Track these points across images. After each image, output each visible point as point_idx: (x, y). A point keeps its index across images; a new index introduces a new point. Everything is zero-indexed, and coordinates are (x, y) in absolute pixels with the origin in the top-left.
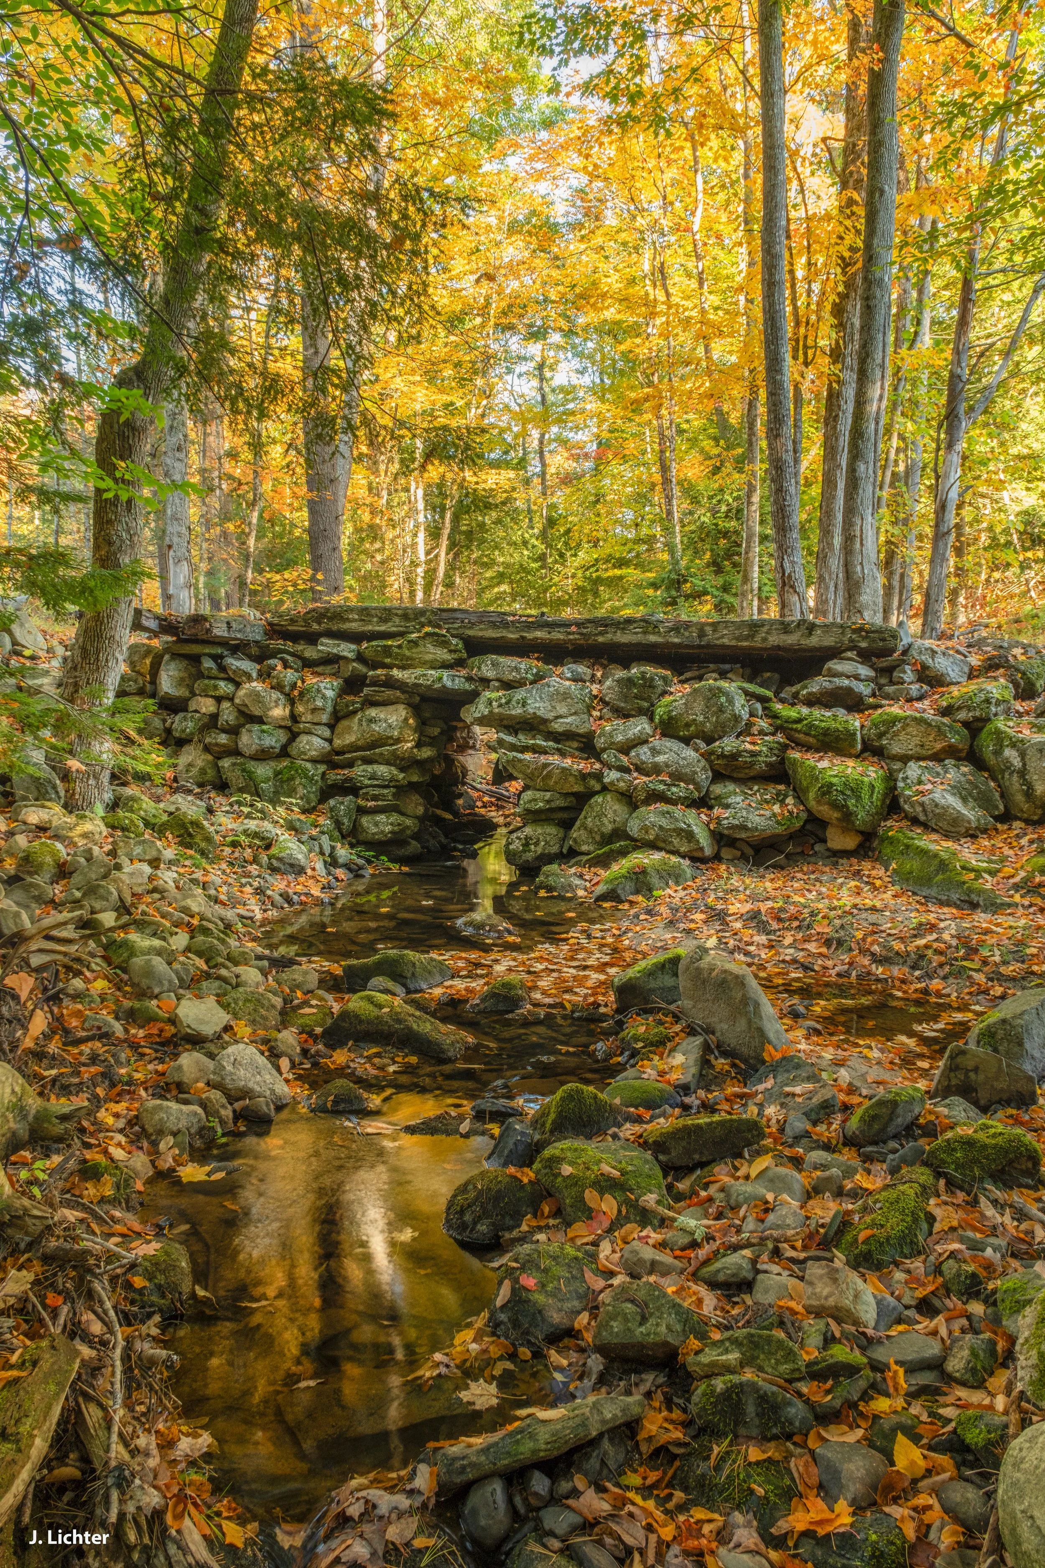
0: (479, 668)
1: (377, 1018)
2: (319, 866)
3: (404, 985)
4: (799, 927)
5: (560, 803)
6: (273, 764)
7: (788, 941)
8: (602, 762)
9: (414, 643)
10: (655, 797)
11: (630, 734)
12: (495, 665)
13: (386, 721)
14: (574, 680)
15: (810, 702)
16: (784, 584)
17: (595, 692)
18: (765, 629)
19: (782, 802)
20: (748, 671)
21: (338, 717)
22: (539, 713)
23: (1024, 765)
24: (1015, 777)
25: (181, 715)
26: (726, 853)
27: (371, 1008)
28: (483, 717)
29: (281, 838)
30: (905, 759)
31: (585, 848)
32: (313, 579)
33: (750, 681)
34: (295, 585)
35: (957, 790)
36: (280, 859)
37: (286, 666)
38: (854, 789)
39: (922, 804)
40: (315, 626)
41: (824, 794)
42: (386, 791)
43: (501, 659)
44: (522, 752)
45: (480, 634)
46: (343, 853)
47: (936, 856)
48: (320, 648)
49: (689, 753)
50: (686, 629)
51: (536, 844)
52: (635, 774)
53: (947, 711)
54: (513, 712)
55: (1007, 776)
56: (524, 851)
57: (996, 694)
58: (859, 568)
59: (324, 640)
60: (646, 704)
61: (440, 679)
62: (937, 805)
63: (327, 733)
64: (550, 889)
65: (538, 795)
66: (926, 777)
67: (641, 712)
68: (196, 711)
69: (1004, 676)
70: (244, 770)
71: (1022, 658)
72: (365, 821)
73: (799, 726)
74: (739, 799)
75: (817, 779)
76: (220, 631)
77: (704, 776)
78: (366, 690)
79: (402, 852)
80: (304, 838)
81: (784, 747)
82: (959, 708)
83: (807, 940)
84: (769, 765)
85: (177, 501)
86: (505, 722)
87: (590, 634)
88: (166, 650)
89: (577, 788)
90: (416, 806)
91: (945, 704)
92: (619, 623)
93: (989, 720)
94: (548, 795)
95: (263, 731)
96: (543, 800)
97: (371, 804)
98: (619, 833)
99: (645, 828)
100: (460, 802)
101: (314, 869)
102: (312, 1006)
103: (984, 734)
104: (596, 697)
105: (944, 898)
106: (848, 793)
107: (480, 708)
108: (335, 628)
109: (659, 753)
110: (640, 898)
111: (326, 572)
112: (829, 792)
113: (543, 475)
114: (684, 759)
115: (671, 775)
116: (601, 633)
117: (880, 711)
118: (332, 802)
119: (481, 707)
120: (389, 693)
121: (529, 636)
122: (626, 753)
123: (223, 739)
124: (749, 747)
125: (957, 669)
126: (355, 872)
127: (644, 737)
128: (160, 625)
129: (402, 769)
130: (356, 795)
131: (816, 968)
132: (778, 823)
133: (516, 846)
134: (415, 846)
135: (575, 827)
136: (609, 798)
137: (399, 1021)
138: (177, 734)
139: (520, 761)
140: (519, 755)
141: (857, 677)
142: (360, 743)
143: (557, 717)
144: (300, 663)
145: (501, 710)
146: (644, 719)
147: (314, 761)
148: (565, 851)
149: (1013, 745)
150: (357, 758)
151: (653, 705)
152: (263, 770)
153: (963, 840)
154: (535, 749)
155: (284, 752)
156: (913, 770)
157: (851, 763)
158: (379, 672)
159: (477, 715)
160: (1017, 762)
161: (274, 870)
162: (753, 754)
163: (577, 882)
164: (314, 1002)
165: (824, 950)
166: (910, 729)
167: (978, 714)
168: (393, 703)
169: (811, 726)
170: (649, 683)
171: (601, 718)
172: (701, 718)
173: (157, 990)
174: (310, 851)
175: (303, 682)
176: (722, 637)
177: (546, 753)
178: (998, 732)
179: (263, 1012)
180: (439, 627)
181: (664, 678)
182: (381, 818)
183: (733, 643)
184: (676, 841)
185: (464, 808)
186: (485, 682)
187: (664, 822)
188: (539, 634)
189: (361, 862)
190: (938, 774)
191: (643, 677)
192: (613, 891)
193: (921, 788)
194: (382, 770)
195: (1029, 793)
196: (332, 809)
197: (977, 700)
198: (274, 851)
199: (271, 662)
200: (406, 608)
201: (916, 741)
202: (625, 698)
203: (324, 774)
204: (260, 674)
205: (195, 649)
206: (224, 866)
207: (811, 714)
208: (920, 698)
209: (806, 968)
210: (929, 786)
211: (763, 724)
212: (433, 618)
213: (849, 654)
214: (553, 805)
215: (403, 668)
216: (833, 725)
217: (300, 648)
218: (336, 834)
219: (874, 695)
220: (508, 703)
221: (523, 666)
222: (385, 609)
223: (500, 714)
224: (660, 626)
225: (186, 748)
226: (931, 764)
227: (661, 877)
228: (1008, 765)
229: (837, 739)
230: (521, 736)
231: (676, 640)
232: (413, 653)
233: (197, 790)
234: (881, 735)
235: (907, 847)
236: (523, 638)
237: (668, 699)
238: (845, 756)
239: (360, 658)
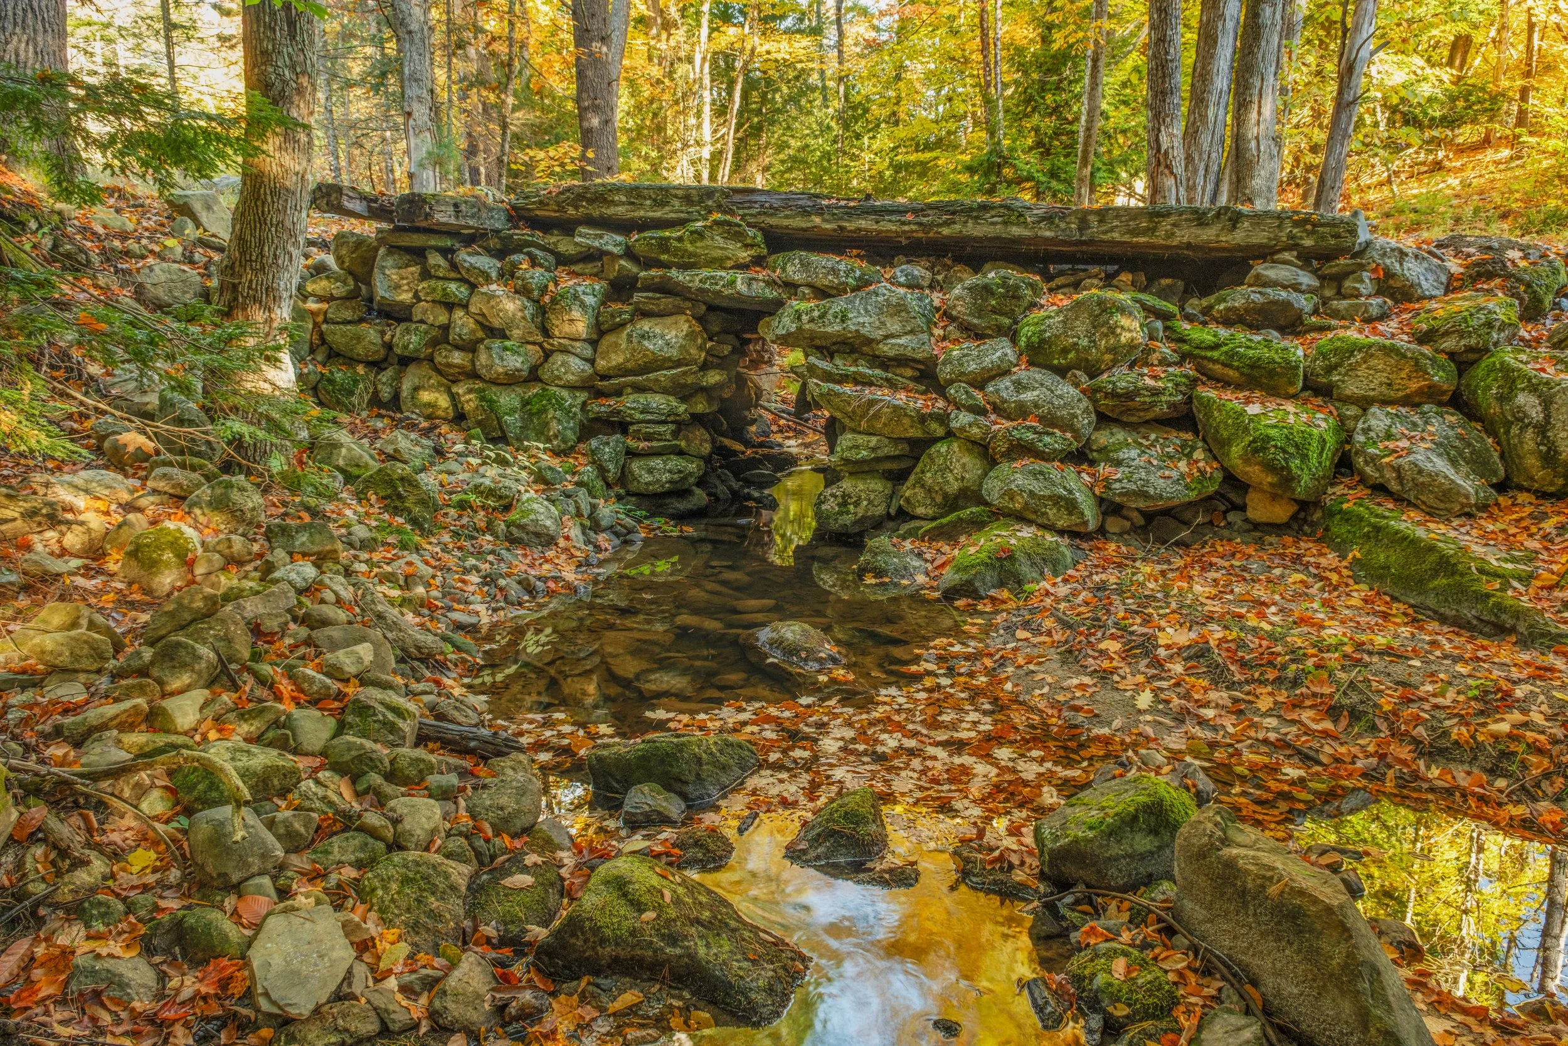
0: (784, 269)
1: (633, 933)
2: (575, 532)
3: (684, 796)
4: (1279, 681)
5: (888, 450)
6: (519, 390)
7: (1264, 704)
8: (946, 399)
9: (699, 235)
10: (1020, 449)
11: (987, 362)
12: (806, 266)
13: (662, 337)
14: (910, 286)
15: (1227, 321)
16: (1159, 164)
17: (937, 303)
18: (1173, 219)
19: (1189, 456)
20: (1142, 278)
21: (600, 331)
22: (863, 331)
23: (1548, 417)
24: (1529, 434)
25: (403, 326)
26: (1114, 525)
27: (624, 910)
28: (789, 334)
29: (525, 497)
30: (1365, 403)
31: (920, 511)
32: (583, 157)
33: (1143, 290)
34: (562, 165)
35: (1443, 448)
36: (522, 527)
37: (534, 262)
38: (1299, 444)
39: (1398, 470)
40: (571, 211)
41: (1256, 451)
42: (662, 429)
43: (814, 258)
44: (839, 382)
45: (786, 222)
46: (607, 510)
47: (1432, 549)
48: (578, 239)
49: (1067, 390)
50: (1062, 219)
51: (857, 504)
52: (993, 417)
53: (1424, 338)
54: (829, 329)
55: (1515, 430)
56: (841, 513)
57: (1501, 315)
58: (1253, 144)
59: (583, 230)
60: (1007, 321)
61: (732, 283)
62: (1420, 472)
63: (588, 352)
64: (879, 573)
65: (861, 439)
66: (1399, 428)
67: (1000, 331)
68: (422, 321)
69: (1502, 288)
70: (482, 399)
71: (1523, 264)
72: (636, 466)
73: (1215, 354)
74: (1134, 453)
75: (1246, 430)
76: (443, 216)
77: (1085, 422)
78: (637, 297)
79: (682, 505)
80: (555, 495)
81: (1194, 382)
82: (1447, 333)
83: (1297, 705)
84: (1172, 405)
85: (416, 57)
86: (818, 342)
87: (931, 225)
88: (381, 241)
89: (914, 433)
90: (701, 441)
91: (1424, 327)
92: (971, 209)
93: (1487, 350)
94: (874, 441)
95: (506, 349)
96: (868, 448)
97: (643, 445)
98: (971, 495)
99: (1011, 495)
100: (753, 428)
101: (567, 538)
102: (525, 869)
103: (1480, 370)
104: (938, 309)
105: (1451, 613)
106: (1292, 450)
107: (785, 323)
108: (596, 213)
109: (1026, 388)
110: (1005, 594)
111: (598, 149)
112: (1264, 449)
113: (840, 44)
114: (1060, 397)
115: (1041, 419)
116: (947, 224)
117: (1330, 335)
118: (594, 443)
119: (786, 320)
120: (667, 302)
121: (850, 226)
122: (981, 387)
123: (457, 358)
124: (1150, 382)
125: (1431, 277)
126: (624, 537)
127: (1005, 366)
128: (370, 208)
129: (684, 399)
130: (625, 432)
131: (1325, 759)
132: (1187, 487)
133: (830, 506)
134: (700, 497)
135: (909, 483)
136: (955, 446)
137: (673, 940)
138: (398, 351)
139: (838, 395)
140: (837, 387)
141: (1296, 287)
142: (629, 365)
143: (886, 337)
144: (551, 258)
145: (812, 326)
146: (1005, 342)
147: (571, 387)
148: (892, 511)
149: (1533, 389)
150: (626, 385)
151: (1016, 322)
152: (507, 399)
153: (1456, 523)
154: (858, 380)
155: (534, 376)
156: (1379, 419)
157: (1290, 407)
158: (653, 272)
159: (781, 332)
160: (1535, 413)
161: (513, 541)
162: (1155, 392)
163: (916, 563)
164: (531, 859)
165: (1328, 725)
166: (1373, 362)
167: (1473, 342)
168: (671, 314)
169: (1232, 354)
170: (1013, 293)
171: (944, 338)
172: (1084, 342)
173: (235, 877)
174: (563, 513)
175: (556, 284)
176: (1112, 230)
177: (871, 384)
178: (1506, 369)
179: (433, 902)
180: (732, 213)
181: (1032, 286)
182: (657, 463)
183: (1126, 238)
184: (1051, 512)
185: (757, 434)
186: (791, 287)
187: (1036, 486)
188: (863, 223)
189: (629, 521)
190: (1415, 425)
191: (1004, 285)
192: (969, 582)
193: (1391, 445)
194: (658, 401)
195: (1550, 457)
196: (593, 452)
197: (1474, 323)
198: (514, 516)
199: (515, 257)
200: (689, 188)
201: (1382, 377)
202: (980, 312)
203: (584, 404)
204: (501, 275)
205: (417, 240)
206: (446, 538)
207: (1232, 338)
208: (1383, 317)
209: (1307, 758)
210: (1404, 443)
211: (1165, 349)
212: (723, 202)
213: (1287, 256)
214: (880, 453)
215: (684, 267)
216: (1267, 354)
217: (553, 239)
218: (599, 484)
219: (1316, 312)
220: (822, 316)
221: (842, 267)
222: (661, 189)
223: (811, 331)
224: (1027, 214)
225: (412, 369)
226: (1403, 410)
227: (1033, 564)
228: (1520, 417)
229: (1272, 374)
230: (838, 361)
231: (1048, 234)
232: (699, 248)
233: (424, 424)
234: (1330, 369)
235: (1377, 529)
236: (841, 228)
237: (1036, 315)
238: (1278, 396)
239: (629, 254)
